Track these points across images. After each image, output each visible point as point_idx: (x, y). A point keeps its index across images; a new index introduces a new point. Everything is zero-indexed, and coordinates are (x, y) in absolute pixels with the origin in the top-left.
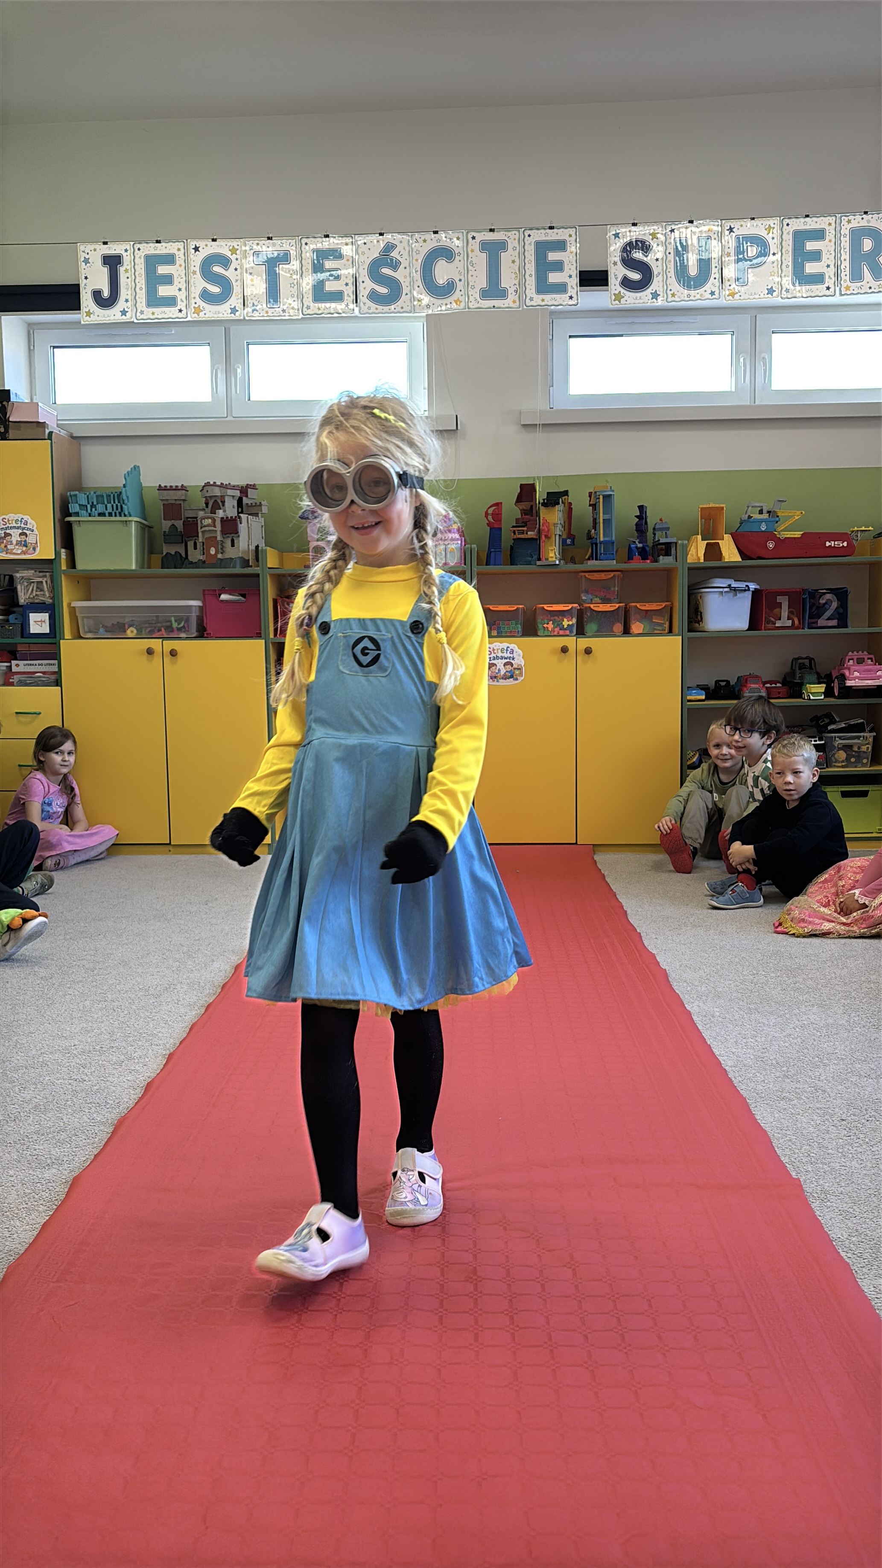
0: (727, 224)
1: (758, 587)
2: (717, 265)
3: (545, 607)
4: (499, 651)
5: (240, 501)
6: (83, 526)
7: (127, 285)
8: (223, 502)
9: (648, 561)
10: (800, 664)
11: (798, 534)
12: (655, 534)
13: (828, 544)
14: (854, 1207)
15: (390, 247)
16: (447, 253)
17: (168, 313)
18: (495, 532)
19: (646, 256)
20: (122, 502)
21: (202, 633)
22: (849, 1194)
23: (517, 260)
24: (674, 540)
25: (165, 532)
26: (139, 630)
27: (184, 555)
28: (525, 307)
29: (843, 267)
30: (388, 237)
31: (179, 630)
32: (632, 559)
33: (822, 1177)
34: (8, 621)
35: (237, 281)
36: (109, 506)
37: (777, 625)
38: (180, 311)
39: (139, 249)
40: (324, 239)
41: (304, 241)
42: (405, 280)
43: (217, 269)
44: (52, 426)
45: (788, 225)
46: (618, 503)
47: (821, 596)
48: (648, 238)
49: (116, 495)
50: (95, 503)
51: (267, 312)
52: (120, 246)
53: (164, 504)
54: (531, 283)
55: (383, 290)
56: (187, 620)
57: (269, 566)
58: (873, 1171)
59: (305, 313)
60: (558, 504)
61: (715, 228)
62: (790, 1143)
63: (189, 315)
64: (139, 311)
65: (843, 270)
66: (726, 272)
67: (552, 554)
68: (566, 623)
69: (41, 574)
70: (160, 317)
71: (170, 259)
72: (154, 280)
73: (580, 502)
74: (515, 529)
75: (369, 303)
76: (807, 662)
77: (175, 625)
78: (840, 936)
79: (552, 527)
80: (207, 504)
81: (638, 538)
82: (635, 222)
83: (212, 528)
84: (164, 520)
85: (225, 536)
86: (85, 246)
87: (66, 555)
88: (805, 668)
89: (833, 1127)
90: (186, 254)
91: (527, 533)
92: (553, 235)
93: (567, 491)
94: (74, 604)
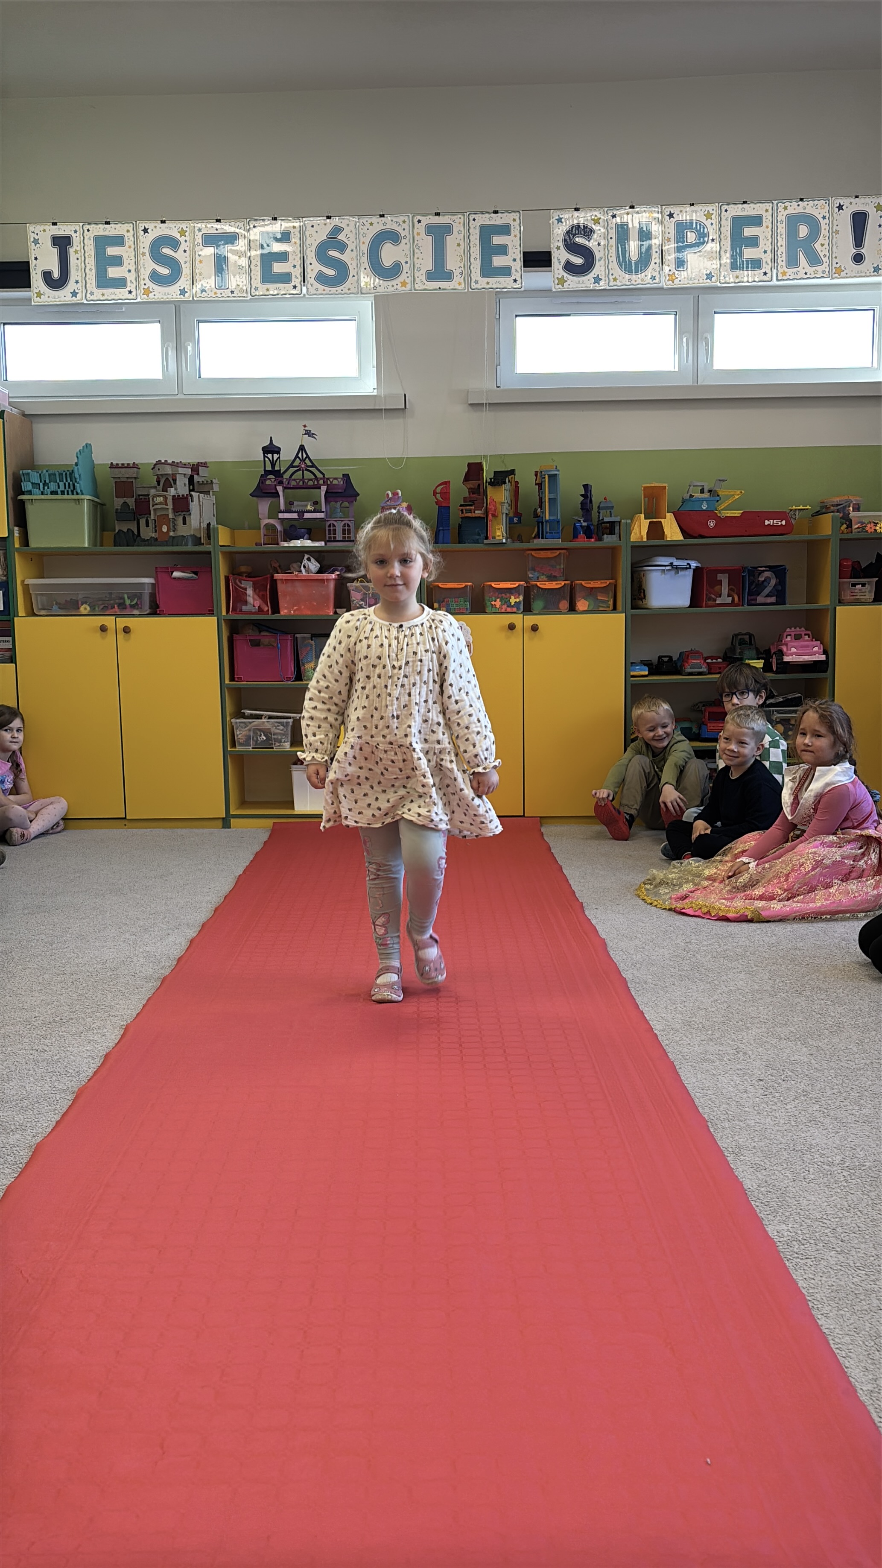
0: (667, 210)
1: (699, 565)
2: (657, 250)
3: (493, 584)
5: (191, 479)
6: (36, 504)
7: (78, 266)
8: (175, 481)
9: (593, 540)
10: (740, 639)
11: (737, 513)
12: (599, 513)
13: (767, 522)
15: (337, 230)
17: (118, 293)
18: (443, 511)
19: (589, 241)
20: (74, 480)
21: (155, 611)
23: (462, 243)
24: (618, 519)
25: (117, 509)
26: (93, 607)
27: (136, 533)
28: (470, 290)
29: (779, 253)
30: (336, 221)
31: (133, 607)
32: (577, 538)
35: (186, 262)
36: (61, 484)
37: (717, 602)
38: (130, 292)
39: (88, 230)
40: (273, 222)
41: (252, 224)
42: (352, 262)
43: (166, 251)
44: (4, 405)
45: (726, 211)
46: (563, 482)
47: (760, 574)
48: (591, 225)
49: (68, 473)
50: (47, 482)
51: (215, 293)
52: (69, 226)
53: (116, 482)
54: (476, 265)
55: (330, 272)
56: (140, 597)
57: (220, 544)
59: (253, 294)
60: (505, 483)
61: (656, 215)
63: (139, 297)
64: (89, 292)
65: (780, 256)
66: (666, 257)
67: (499, 533)
68: (513, 600)
70: (110, 298)
71: (119, 241)
72: (104, 262)
73: (526, 479)
74: (462, 508)
75: (317, 285)
76: (747, 638)
77: (128, 602)
79: (499, 506)
80: (158, 482)
81: (583, 517)
82: (578, 207)
83: (164, 506)
84: (116, 497)
85: (176, 514)
86: (34, 226)
87: (19, 534)
88: (746, 644)
89: (751, 1087)
90: (135, 236)
91: (474, 512)
92: (498, 220)
93: (514, 470)
94: (27, 581)
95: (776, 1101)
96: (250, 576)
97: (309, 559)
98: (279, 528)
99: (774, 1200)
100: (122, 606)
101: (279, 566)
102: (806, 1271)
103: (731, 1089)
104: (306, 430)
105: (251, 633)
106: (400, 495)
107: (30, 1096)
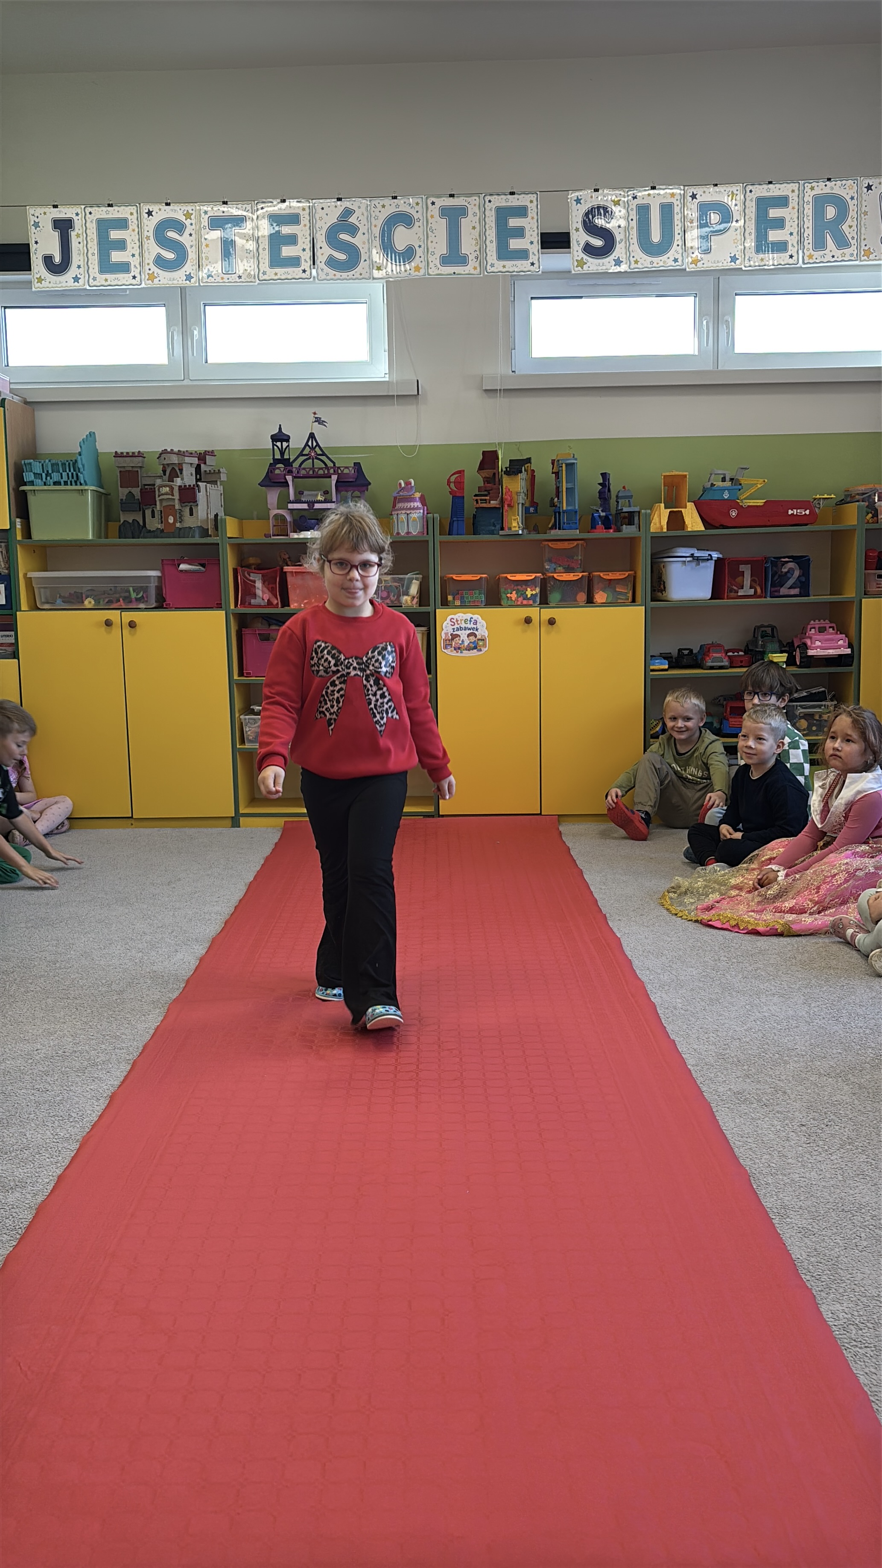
0: (690, 191)
1: (721, 556)
2: (680, 232)
3: (509, 576)
4: (463, 622)
5: (198, 469)
6: (40, 495)
7: (79, 250)
8: (181, 470)
9: (612, 531)
10: (763, 631)
11: (760, 502)
12: (618, 502)
13: (790, 512)
15: (348, 212)
17: (122, 279)
18: (458, 500)
19: (609, 223)
20: (77, 470)
21: (161, 605)
23: (477, 225)
24: (637, 509)
25: (122, 500)
26: (97, 602)
27: (141, 523)
28: (486, 273)
29: (806, 235)
30: (346, 204)
31: (138, 600)
32: (595, 528)
33: (781, 1190)
35: (192, 246)
36: (64, 474)
37: (739, 594)
38: (134, 277)
39: (91, 213)
40: (281, 203)
41: (260, 205)
42: (363, 246)
43: (172, 234)
44: (5, 392)
45: (751, 191)
46: (581, 471)
47: (783, 565)
48: (611, 206)
49: (71, 463)
50: (50, 472)
51: (222, 278)
52: (70, 209)
53: (120, 471)
54: (492, 248)
55: (341, 256)
56: (145, 589)
57: (228, 536)
59: (262, 279)
60: (521, 472)
61: (678, 193)
63: (143, 283)
64: (91, 277)
65: (806, 239)
66: (688, 239)
67: (515, 524)
70: (112, 283)
71: (122, 224)
72: (106, 246)
73: (543, 469)
74: (477, 498)
75: (327, 269)
76: (769, 630)
77: (133, 595)
79: (514, 495)
80: (164, 472)
81: (601, 505)
82: (598, 187)
83: (170, 497)
84: (121, 487)
85: (183, 505)
86: (34, 209)
87: (21, 525)
88: (768, 636)
89: (793, 1133)
90: (139, 219)
91: (490, 503)
92: (514, 201)
93: (530, 459)
94: (30, 575)
95: (820, 1150)
96: (259, 568)
98: (289, 518)
99: (825, 1273)
100: (128, 599)
101: (289, 558)
102: (867, 1364)
104: (316, 418)
105: (260, 627)
106: (413, 485)
107: (30, 1146)
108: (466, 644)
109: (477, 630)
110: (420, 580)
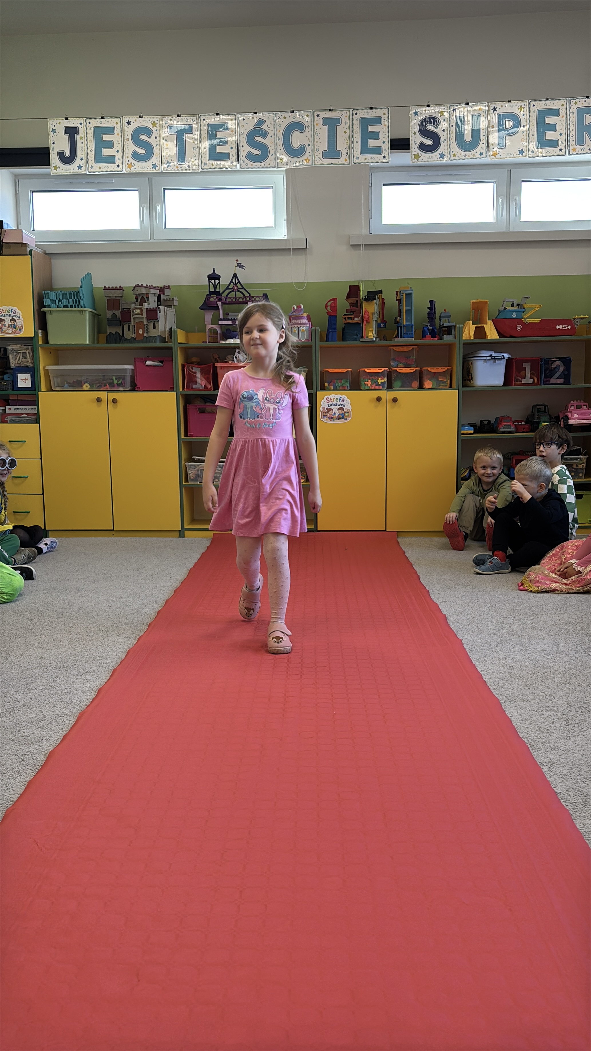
0: (492, 105)
1: (510, 356)
2: (484, 134)
3: (366, 370)
4: (335, 400)
5: (159, 297)
6: (54, 314)
7: (82, 148)
8: (148, 298)
9: (436, 339)
10: (538, 409)
11: (537, 320)
12: (440, 320)
13: (558, 327)
14: (571, 772)
15: (261, 122)
16: (300, 126)
17: (110, 168)
18: (332, 318)
19: (436, 128)
20: (79, 298)
21: (134, 388)
22: (567, 764)
23: (348, 131)
24: (453, 324)
25: (108, 318)
26: (91, 386)
27: (121, 334)
28: (353, 164)
29: (571, 135)
30: (259, 115)
31: (119, 385)
32: (425, 337)
33: (549, 752)
34: (3, 379)
35: (157, 145)
36: (71, 300)
37: (522, 383)
38: (118, 166)
39: (90, 123)
40: (216, 116)
41: (202, 117)
42: (271, 145)
43: (143, 137)
44: (32, 246)
45: (534, 106)
46: (416, 299)
47: (553, 363)
48: (438, 116)
49: (75, 293)
50: (61, 299)
51: (177, 167)
52: (77, 121)
53: (107, 299)
54: (357, 147)
55: (256, 152)
56: (124, 378)
57: (179, 342)
58: (583, 748)
59: (203, 168)
60: (375, 299)
61: (484, 108)
62: (528, 730)
63: (124, 169)
64: (90, 166)
65: (571, 138)
66: (491, 139)
67: (371, 334)
69: (25, 347)
70: (104, 170)
71: (110, 130)
72: (100, 145)
73: (390, 297)
74: (345, 316)
75: (247, 161)
76: (542, 407)
77: (115, 382)
78: (562, 592)
79: (370, 315)
80: (137, 299)
81: (429, 323)
82: (429, 104)
83: (141, 316)
84: (108, 310)
85: (149, 321)
86: (52, 120)
87: (42, 334)
88: (542, 412)
89: (556, 719)
90: (122, 127)
91: (354, 320)
92: (373, 114)
93: (381, 291)
94: (48, 367)
95: (576, 729)
96: (198, 364)
97: (239, 353)
98: (219, 331)
99: (579, 801)
100: (112, 384)
101: (219, 357)
103: (542, 720)
104: (238, 264)
105: (199, 403)
106: (302, 307)
107: (46, 718)
108: (337, 415)
109: (344, 405)
110: (306, 372)
